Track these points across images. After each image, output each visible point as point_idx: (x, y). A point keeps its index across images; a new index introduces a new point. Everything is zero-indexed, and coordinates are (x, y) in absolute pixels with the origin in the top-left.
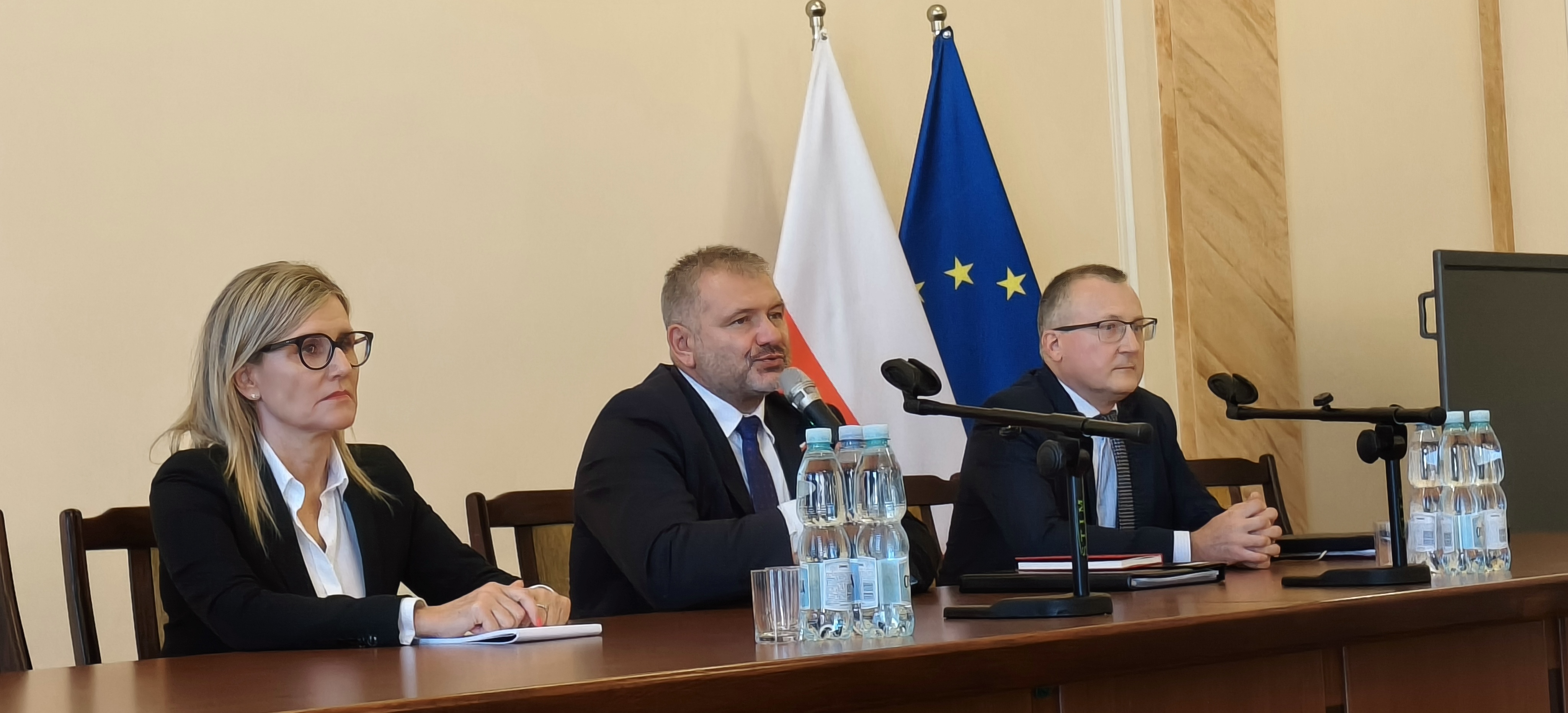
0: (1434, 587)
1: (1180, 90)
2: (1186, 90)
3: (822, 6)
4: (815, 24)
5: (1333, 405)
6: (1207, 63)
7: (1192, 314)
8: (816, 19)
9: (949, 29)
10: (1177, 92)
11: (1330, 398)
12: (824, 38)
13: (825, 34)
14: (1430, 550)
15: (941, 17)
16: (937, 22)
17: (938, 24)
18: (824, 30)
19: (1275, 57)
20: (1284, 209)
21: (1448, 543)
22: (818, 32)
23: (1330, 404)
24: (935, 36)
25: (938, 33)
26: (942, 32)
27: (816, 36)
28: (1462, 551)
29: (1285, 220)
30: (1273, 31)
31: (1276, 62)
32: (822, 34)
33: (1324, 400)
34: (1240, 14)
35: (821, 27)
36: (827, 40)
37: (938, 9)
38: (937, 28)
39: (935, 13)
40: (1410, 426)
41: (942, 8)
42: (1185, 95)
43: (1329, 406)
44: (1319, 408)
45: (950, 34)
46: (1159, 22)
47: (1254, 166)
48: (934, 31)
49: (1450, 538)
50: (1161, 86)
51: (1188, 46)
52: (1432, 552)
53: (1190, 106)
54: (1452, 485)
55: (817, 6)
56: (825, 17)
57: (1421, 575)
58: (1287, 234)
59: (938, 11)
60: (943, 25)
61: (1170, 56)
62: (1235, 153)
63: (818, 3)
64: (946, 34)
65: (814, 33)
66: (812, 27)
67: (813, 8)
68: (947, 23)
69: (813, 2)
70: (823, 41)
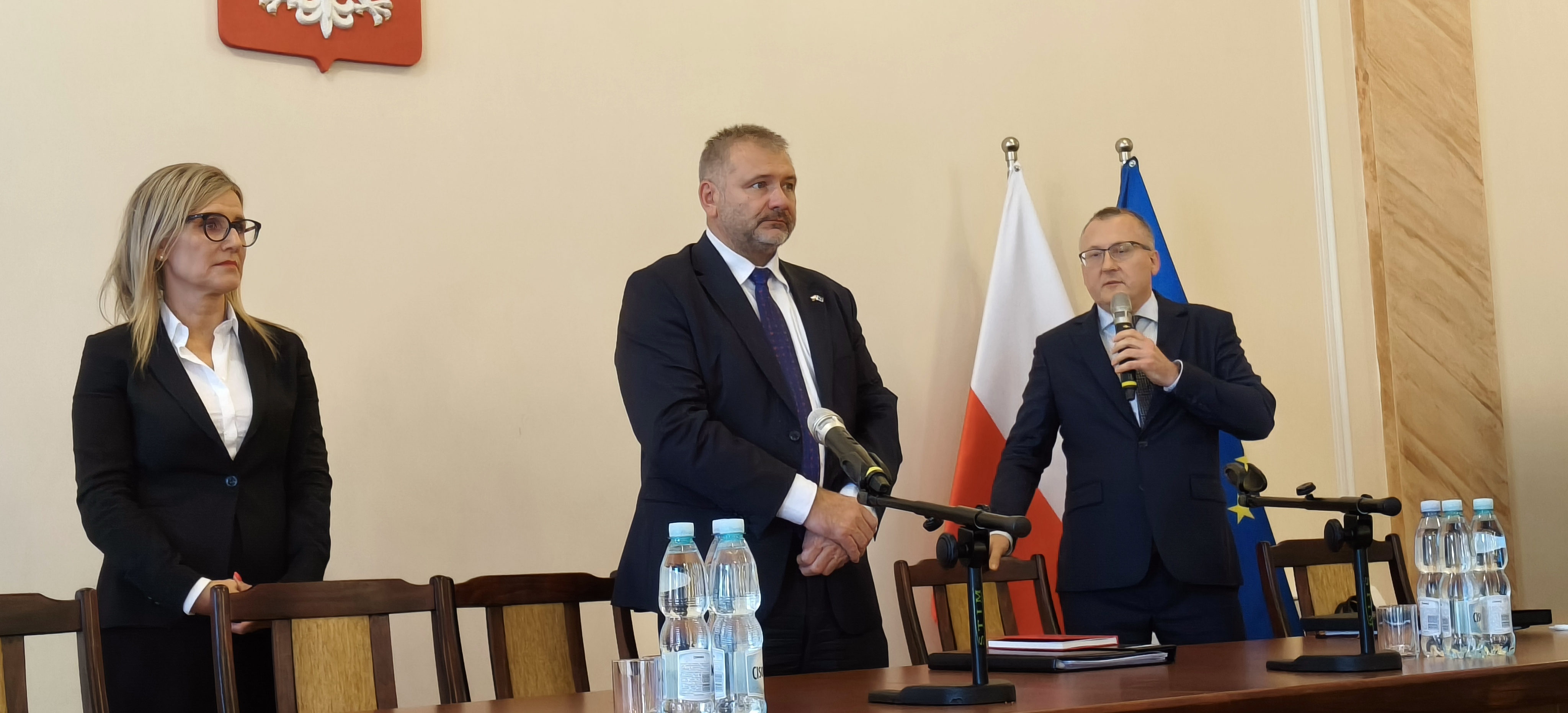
1: (1385, 208)
2: (1391, 208)
3: (1015, 142)
4: (1010, 158)
5: (1316, 494)
6: (1411, 184)
7: (1398, 404)
8: (1011, 154)
9: (1134, 158)
10: (1382, 210)
11: (1312, 487)
12: (1017, 170)
13: (1018, 167)
15: (1127, 149)
16: (1123, 153)
17: (1125, 155)
18: (1017, 163)
19: (1481, 178)
20: (1491, 311)
22: (1012, 165)
24: (1123, 165)
25: (1124, 162)
26: (1128, 162)
27: (1011, 169)
29: (1492, 322)
30: (1477, 154)
31: (1481, 181)
32: (1015, 167)
33: (1307, 489)
34: (1446, 141)
35: (1015, 160)
36: (1020, 172)
37: (1125, 141)
38: (1124, 158)
39: (1122, 145)
41: (1129, 141)
42: (1390, 213)
43: (1312, 495)
44: (1303, 497)
45: (1135, 164)
46: (1365, 149)
47: (1460, 273)
48: (1121, 161)
50: (1367, 206)
51: (1392, 170)
53: (1395, 221)
55: (1011, 143)
56: (1018, 152)
57: (1393, 662)
58: (1494, 333)
59: (1125, 144)
60: (1129, 155)
61: (1375, 178)
62: (1441, 263)
63: (1012, 140)
64: (1132, 164)
65: (1009, 166)
66: (1008, 161)
67: (1008, 144)
68: (1132, 154)
69: (1007, 139)
70: (1017, 173)
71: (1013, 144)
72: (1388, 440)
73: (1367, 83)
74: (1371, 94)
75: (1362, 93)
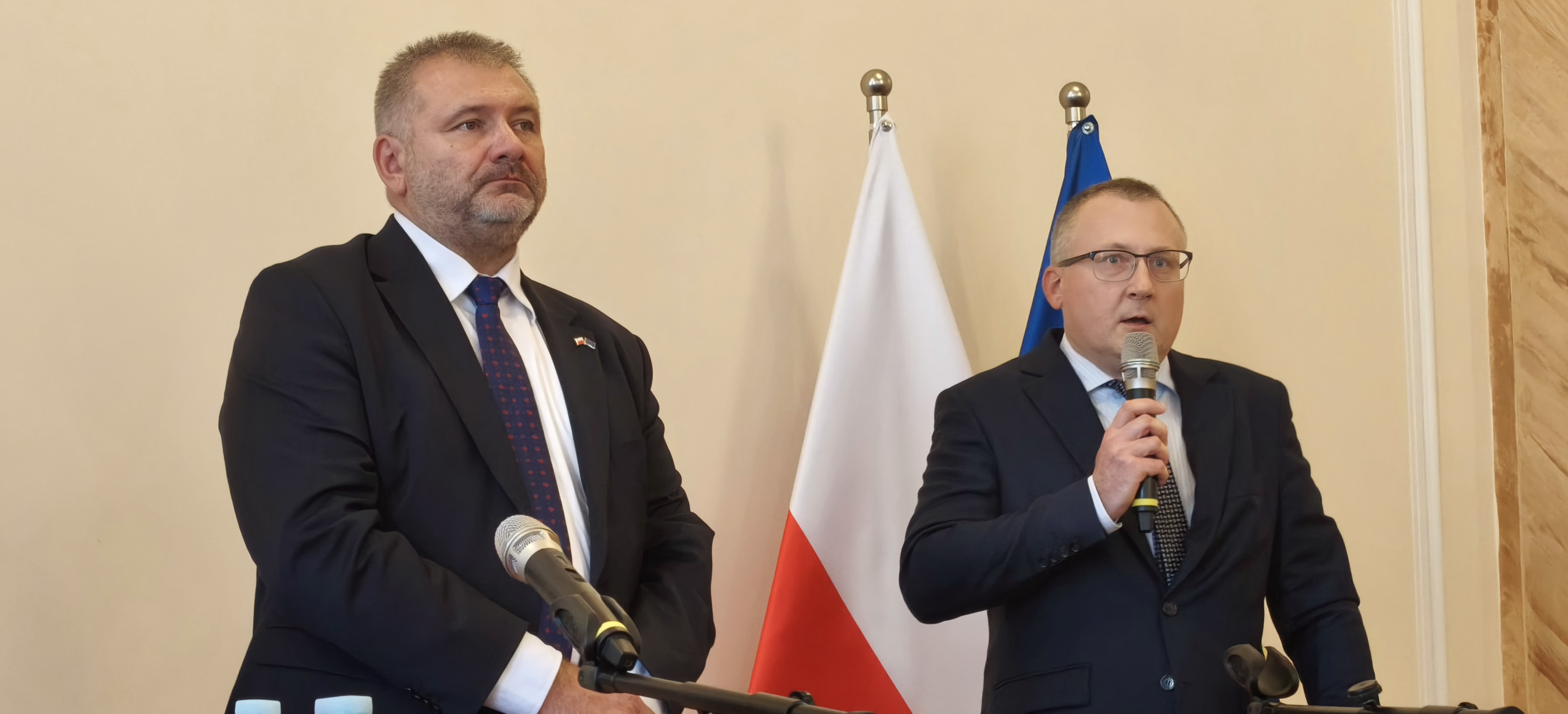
3: (884, 79)
4: (874, 107)
8: (876, 100)
9: (1091, 119)
10: (1512, 235)
12: (887, 128)
13: (889, 123)
15: (1080, 102)
16: (1073, 109)
17: (1076, 113)
18: (886, 117)
22: (879, 119)
24: (1071, 130)
25: (1074, 125)
26: (1081, 124)
27: (875, 125)
32: (883, 123)
35: (884, 110)
36: (892, 131)
37: (1076, 89)
38: (1073, 118)
39: (1071, 95)
41: (1083, 88)
42: (1526, 241)
43: (1374, 704)
44: (1362, 707)
45: (1092, 128)
46: (1488, 127)
48: (1069, 123)
50: (1488, 226)
51: (1533, 167)
55: (878, 80)
56: (890, 97)
59: (1076, 92)
60: (1082, 113)
61: (1502, 180)
63: (879, 76)
64: (1088, 127)
65: (872, 121)
66: (870, 111)
67: (872, 82)
68: (1089, 111)
69: (871, 74)
70: (884, 133)
71: (881, 82)
72: (1509, 637)
73: (1495, 14)
74: (1500, 34)
75: (1487, 30)
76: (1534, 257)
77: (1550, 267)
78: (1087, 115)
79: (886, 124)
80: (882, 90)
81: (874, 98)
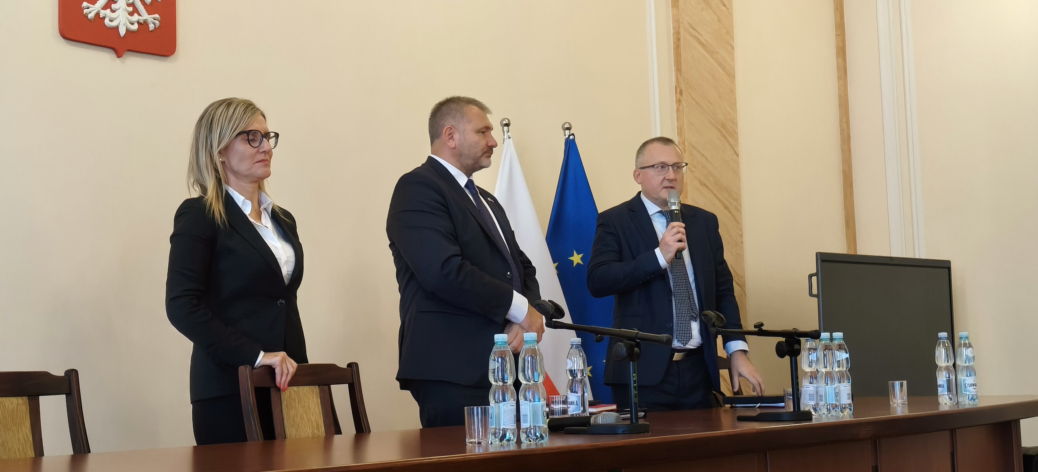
0: (814, 422)
4: (505, 130)
6: (703, 155)
8: (506, 128)
9: (573, 134)
11: (762, 325)
12: (510, 138)
14: (812, 403)
15: (569, 129)
17: (567, 132)
18: (509, 134)
19: (737, 153)
20: (741, 230)
21: (821, 400)
22: (507, 135)
23: (762, 327)
24: (566, 138)
25: (567, 136)
26: (569, 136)
27: (505, 137)
28: (828, 404)
29: (741, 236)
30: (736, 140)
31: (738, 156)
33: (759, 326)
34: (720, 131)
35: (508, 132)
36: (511, 139)
37: (567, 124)
38: (567, 134)
39: (566, 126)
40: (803, 340)
41: (570, 124)
42: (692, 171)
43: (762, 329)
44: (757, 329)
45: (573, 137)
46: (679, 134)
47: (726, 208)
48: (565, 135)
49: (822, 397)
51: (694, 147)
52: (813, 405)
54: (824, 370)
56: (510, 127)
57: (807, 416)
58: (742, 243)
59: (567, 126)
60: (570, 132)
62: (717, 202)
63: (506, 120)
64: (571, 137)
65: (504, 135)
66: (504, 132)
67: (504, 122)
68: (572, 132)
69: (504, 119)
70: (509, 139)
71: (507, 122)
73: (682, 96)
74: (683, 103)
75: (679, 102)
76: (694, 177)
77: (699, 180)
78: (571, 133)
79: (509, 136)
80: (507, 125)
81: (505, 128)
